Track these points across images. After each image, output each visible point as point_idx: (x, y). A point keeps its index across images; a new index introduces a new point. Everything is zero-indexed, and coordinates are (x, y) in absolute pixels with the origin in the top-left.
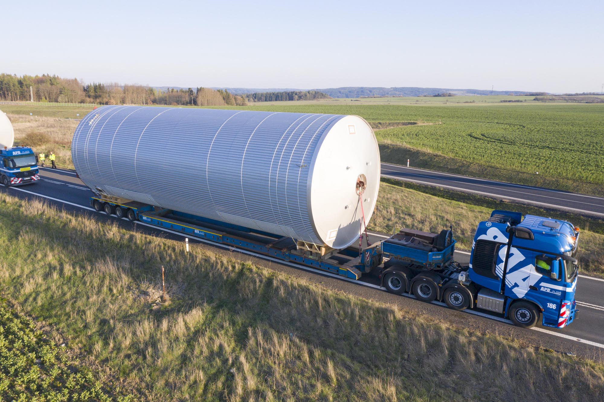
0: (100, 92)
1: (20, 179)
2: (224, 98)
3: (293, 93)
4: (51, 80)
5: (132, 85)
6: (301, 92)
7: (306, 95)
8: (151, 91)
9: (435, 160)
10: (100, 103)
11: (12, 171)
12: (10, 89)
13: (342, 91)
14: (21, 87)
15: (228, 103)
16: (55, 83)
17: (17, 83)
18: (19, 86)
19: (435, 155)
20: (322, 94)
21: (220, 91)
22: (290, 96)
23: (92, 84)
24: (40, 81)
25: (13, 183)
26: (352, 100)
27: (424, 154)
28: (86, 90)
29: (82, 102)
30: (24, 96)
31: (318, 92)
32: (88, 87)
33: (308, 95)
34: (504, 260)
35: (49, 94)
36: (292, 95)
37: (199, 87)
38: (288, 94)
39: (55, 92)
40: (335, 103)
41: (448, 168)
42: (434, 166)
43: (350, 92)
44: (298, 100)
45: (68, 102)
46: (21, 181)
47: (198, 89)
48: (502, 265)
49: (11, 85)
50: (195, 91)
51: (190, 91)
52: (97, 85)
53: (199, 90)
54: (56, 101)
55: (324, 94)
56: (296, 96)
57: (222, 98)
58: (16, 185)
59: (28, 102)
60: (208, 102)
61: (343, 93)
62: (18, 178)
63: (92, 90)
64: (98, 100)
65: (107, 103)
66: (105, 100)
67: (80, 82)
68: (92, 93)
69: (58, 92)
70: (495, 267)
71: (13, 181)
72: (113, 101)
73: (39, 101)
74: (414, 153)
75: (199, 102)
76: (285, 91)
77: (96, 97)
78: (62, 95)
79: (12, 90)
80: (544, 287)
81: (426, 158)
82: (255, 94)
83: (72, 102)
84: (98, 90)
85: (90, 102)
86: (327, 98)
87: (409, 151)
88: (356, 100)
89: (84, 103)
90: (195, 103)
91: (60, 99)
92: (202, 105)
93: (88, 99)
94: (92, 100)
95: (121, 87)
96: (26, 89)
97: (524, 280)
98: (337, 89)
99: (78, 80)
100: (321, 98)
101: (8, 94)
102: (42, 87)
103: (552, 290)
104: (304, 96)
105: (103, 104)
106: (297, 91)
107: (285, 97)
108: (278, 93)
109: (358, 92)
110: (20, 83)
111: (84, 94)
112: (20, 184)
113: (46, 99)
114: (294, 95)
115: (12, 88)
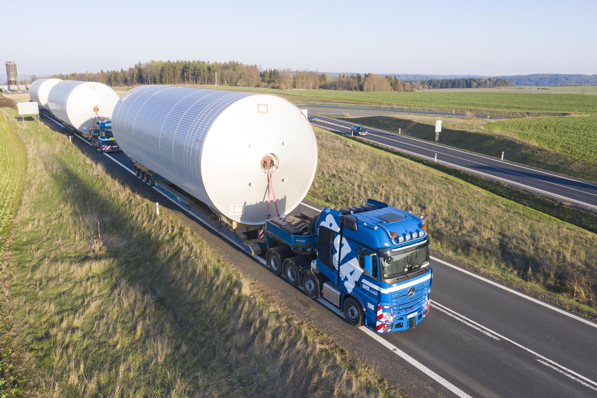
0: (274, 77)
1: (110, 147)
2: (391, 85)
3: (471, 80)
4: (234, 67)
5: (303, 71)
6: (481, 79)
7: (485, 82)
8: (323, 77)
9: (537, 155)
10: (273, 88)
11: (103, 140)
12: (201, 74)
13: (532, 78)
14: (209, 72)
15: (395, 89)
16: (237, 69)
17: (206, 69)
18: (208, 71)
19: (539, 149)
20: (505, 82)
21: (388, 78)
22: (468, 83)
23: (268, 70)
24: (226, 67)
25: (104, 149)
26: (538, 89)
27: (528, 147)
28: (262, 75)
29: (258, 86)
30: (210, 81)
31: (500, 79)
32: (265, 72)
33: (488, 82)
34: (338, 250)
35: (231, 79)
36: (470, 81)
37: (367, 73)
38: (466, 81)
39: (235, 77)
40: (518, 91)
41: (546, 164)
42: (533, 161)
43: (541, 79)
44: (476, 87)
45: (246, 86)
46: (110, 148)
47: (366, 74)
48: (337, 255)
49: (202, 71)
50: (363, 77)
51: (359, 77)
52: (273, 70)
53: (367, 76)
54: (236, 85)
55: (507, 81)
56: (475, 83)
57: (389, 85)
58: (106, 151)
59: (214, 85)
60: (374, 88)
61: (533, 81)
62: (108, 145)
63: (268, 76)
64: (271, 85)
65: (278, 88)
66: (277, 84)
67: (258, 68)
68: (267, 78)
69: (238, 77)
70: (332, 257)
71: (104, 147)
72: (283, 85)
73: (222, 85)
74: (519, 145)
75: (365, 88)
76: (463, 78)
77: (270, 82)
78: (241, 80)
79: (202, 75)
80: (365, 284)
81: (528, 151)
82: (431, 81)
83: (249, 86)
84: (272, 76)
85: (265, 87)
86: (510, 85)
87: (514, 143)
88: (543, 89)
89: (258, 87)
90: (361, 89)
91: (238, 84)
92: (368, 91)
93: (263, 84)
94: (266, 84)
95: (293, 72)
96: (213, 74)
97: (351, 273)
98: (526, 76)
99: (258, 66)
100: (503, 85)
101: (199, 79)
102: (225, 72)
103: (371, 288)
104: (483, 83)
105: (274, 88)
106: (477, 78)
107: (462, 85)
108: (454, 80)
109: (550, 79)
110: (209, 69)
111: (261, 79)
112: (108, 151)
113: (228, 83)
114: (472, 82)
115: (202, 74)
